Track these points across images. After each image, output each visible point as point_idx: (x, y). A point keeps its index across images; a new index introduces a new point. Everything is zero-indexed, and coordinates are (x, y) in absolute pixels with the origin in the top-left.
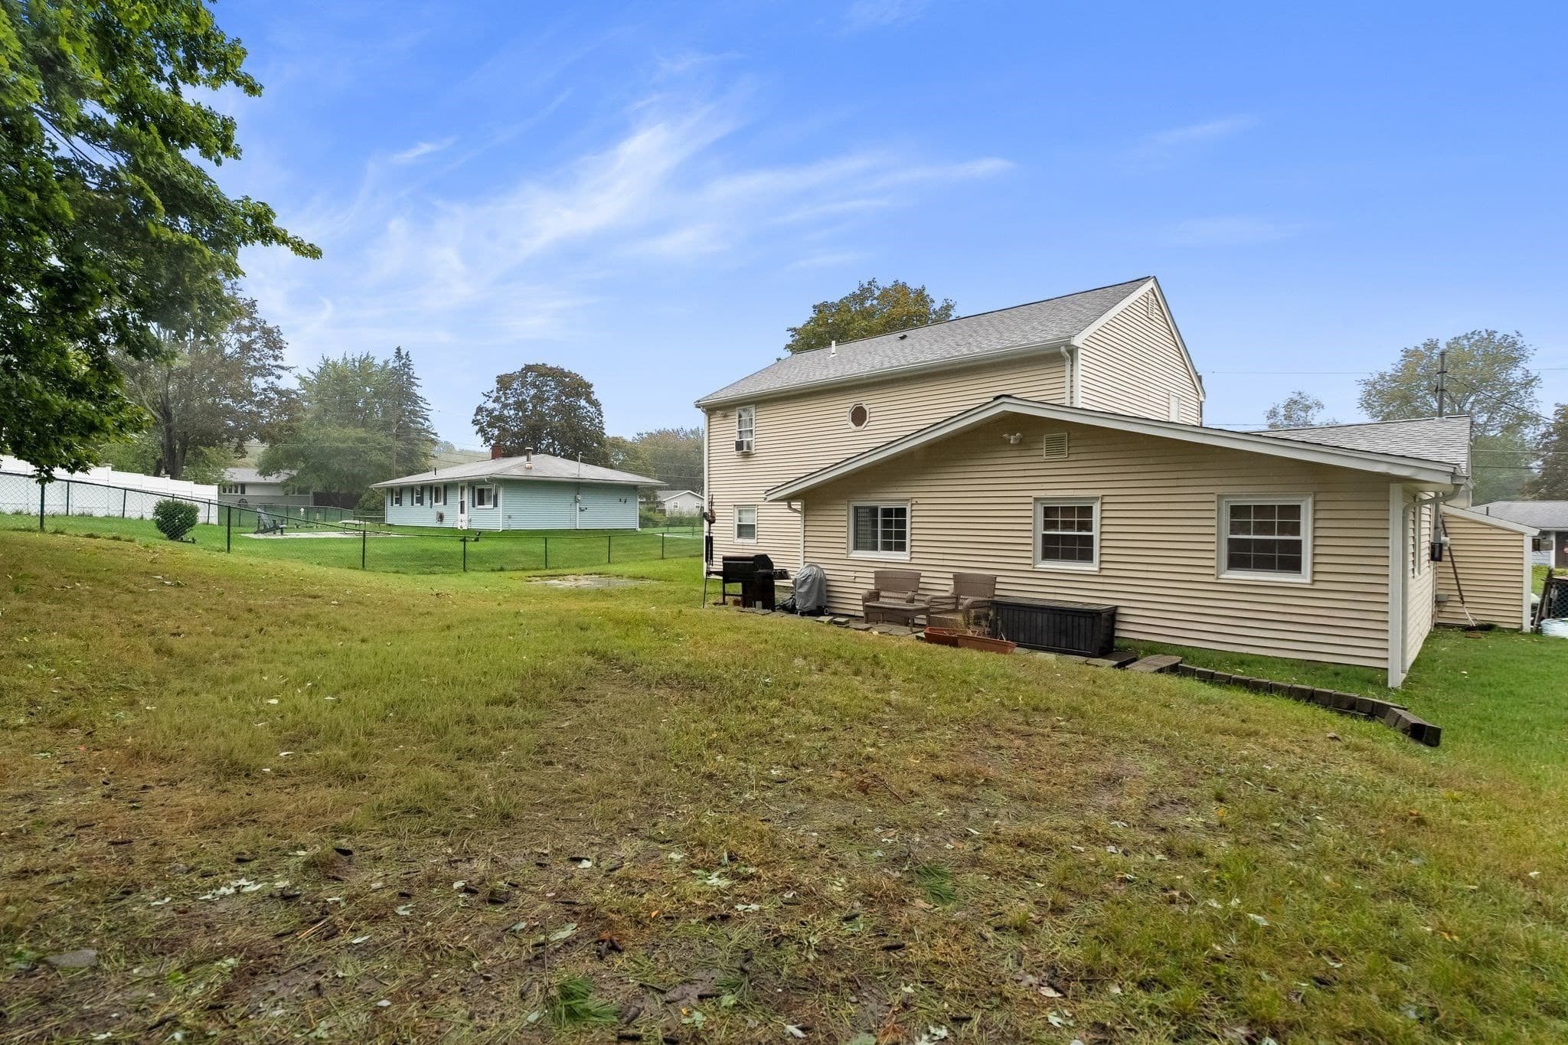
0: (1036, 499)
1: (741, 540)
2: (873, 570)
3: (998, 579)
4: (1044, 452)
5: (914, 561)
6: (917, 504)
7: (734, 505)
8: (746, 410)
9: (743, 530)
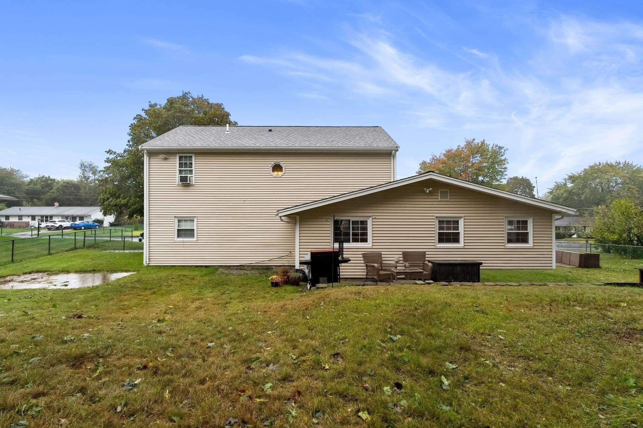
0: (436, 217)
1: (181, 239)
2: (361, 253)
3: (427, 253)
4: (439, 198)
5: (374, 247)
6: (375, 219)
7: (175, 217)
8: (186, 157)
9: (181, 233)
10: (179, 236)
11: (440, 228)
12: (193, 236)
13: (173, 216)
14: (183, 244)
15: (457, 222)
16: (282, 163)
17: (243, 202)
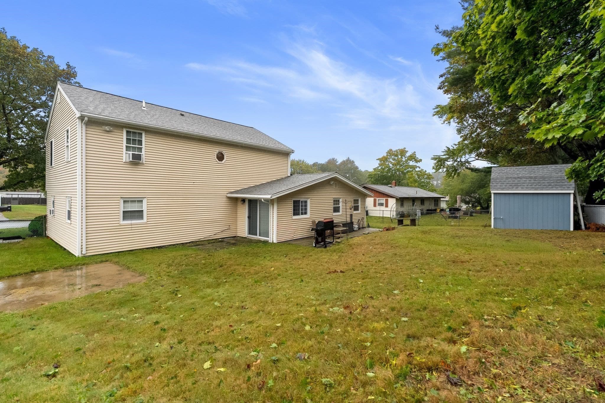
0: (333, 198)
1: (128, 222)
4: (334, 187)
5: (311, 217)
6: (310, 199)
7: (121, 198)
8: (134, 133)
9: (127, 215)
10: (124, 218)
11: (334, 204)
12: (141, 217)
13: (119, 196)
14: (130, 226)
15: (339, 201)
16: (224, 152)
17: (193, 183)
